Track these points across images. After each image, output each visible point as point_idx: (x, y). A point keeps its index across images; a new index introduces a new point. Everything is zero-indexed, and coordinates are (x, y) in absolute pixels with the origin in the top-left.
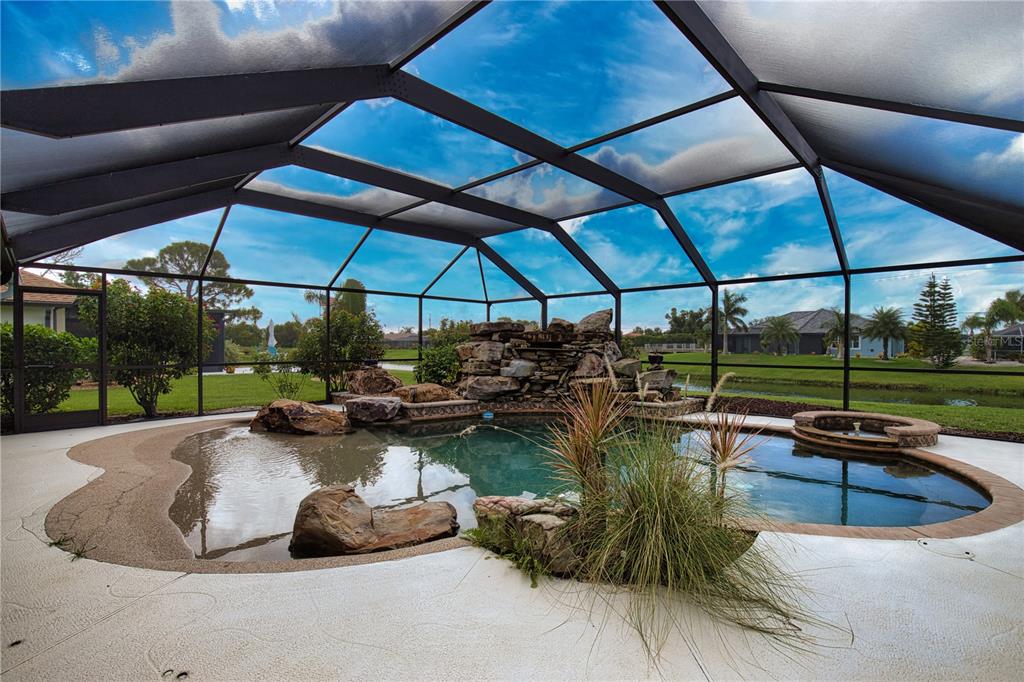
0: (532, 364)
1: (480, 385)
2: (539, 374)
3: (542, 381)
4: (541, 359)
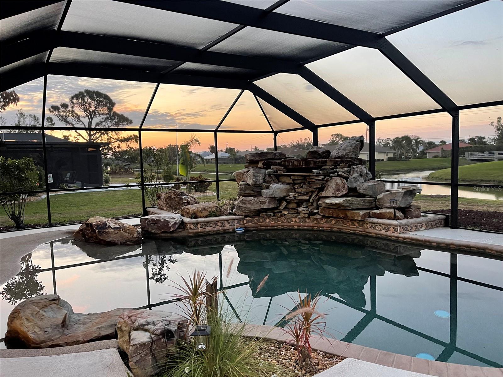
0: (288, 187)
1: (244, 204)
2: (293, 194)
3: (296, 200)
4: (294, 182)
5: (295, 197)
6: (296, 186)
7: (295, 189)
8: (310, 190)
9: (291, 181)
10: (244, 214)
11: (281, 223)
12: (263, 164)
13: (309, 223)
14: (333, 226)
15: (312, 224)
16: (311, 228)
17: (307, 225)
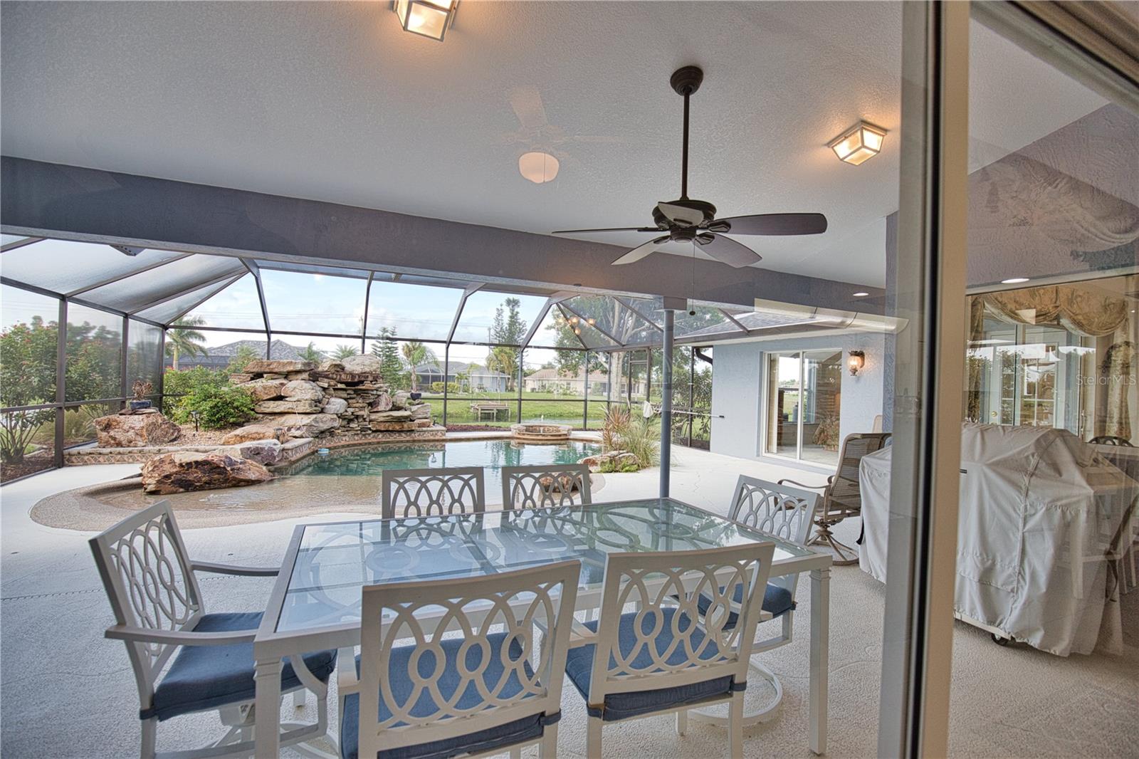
0: (344, 401)
1: (317, 422)
2: (352, 410)
3: (353, 417)
4: (349, 397)
5: (351, 413)
6: (350, 401)
7: (349, 404)
8: (365, 405)
9: (345, 396)
10: (312, 435)
11: (336, 442)
12: (309, 375)
13: (357, 440)
14: (380, 440)
15: (361, 442)
16: (361, 444)
17: (356, 442)
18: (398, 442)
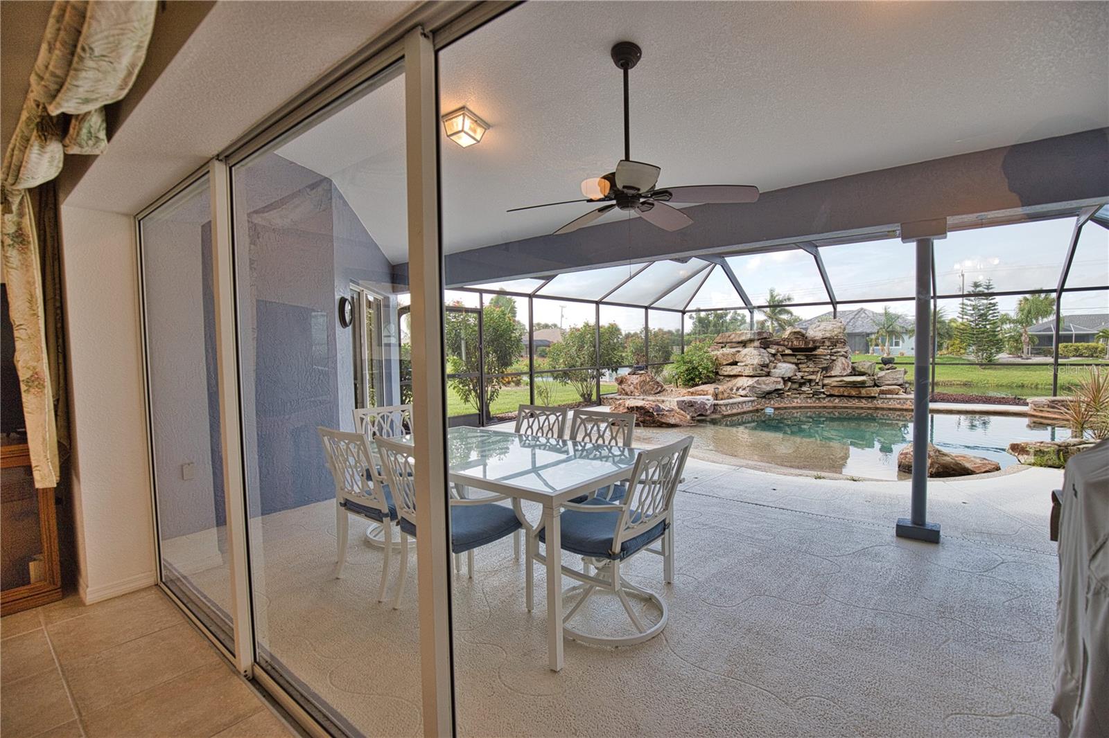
0: (794, 367)
1: (760, 384)
2: (801, 374)
3: (802, 381)
4: (799, 362)
5: (802, 377)
6: (800, 366)
7: (799, 369)
8: (817, 369)
9: (796, 361)
10: (756, 395)
11: (785, 403)
13: (810, 402)
14: (836, 405)
15: (814, 405)
16: (815, 407)
17: (809, 405)
18: (857, 408)
